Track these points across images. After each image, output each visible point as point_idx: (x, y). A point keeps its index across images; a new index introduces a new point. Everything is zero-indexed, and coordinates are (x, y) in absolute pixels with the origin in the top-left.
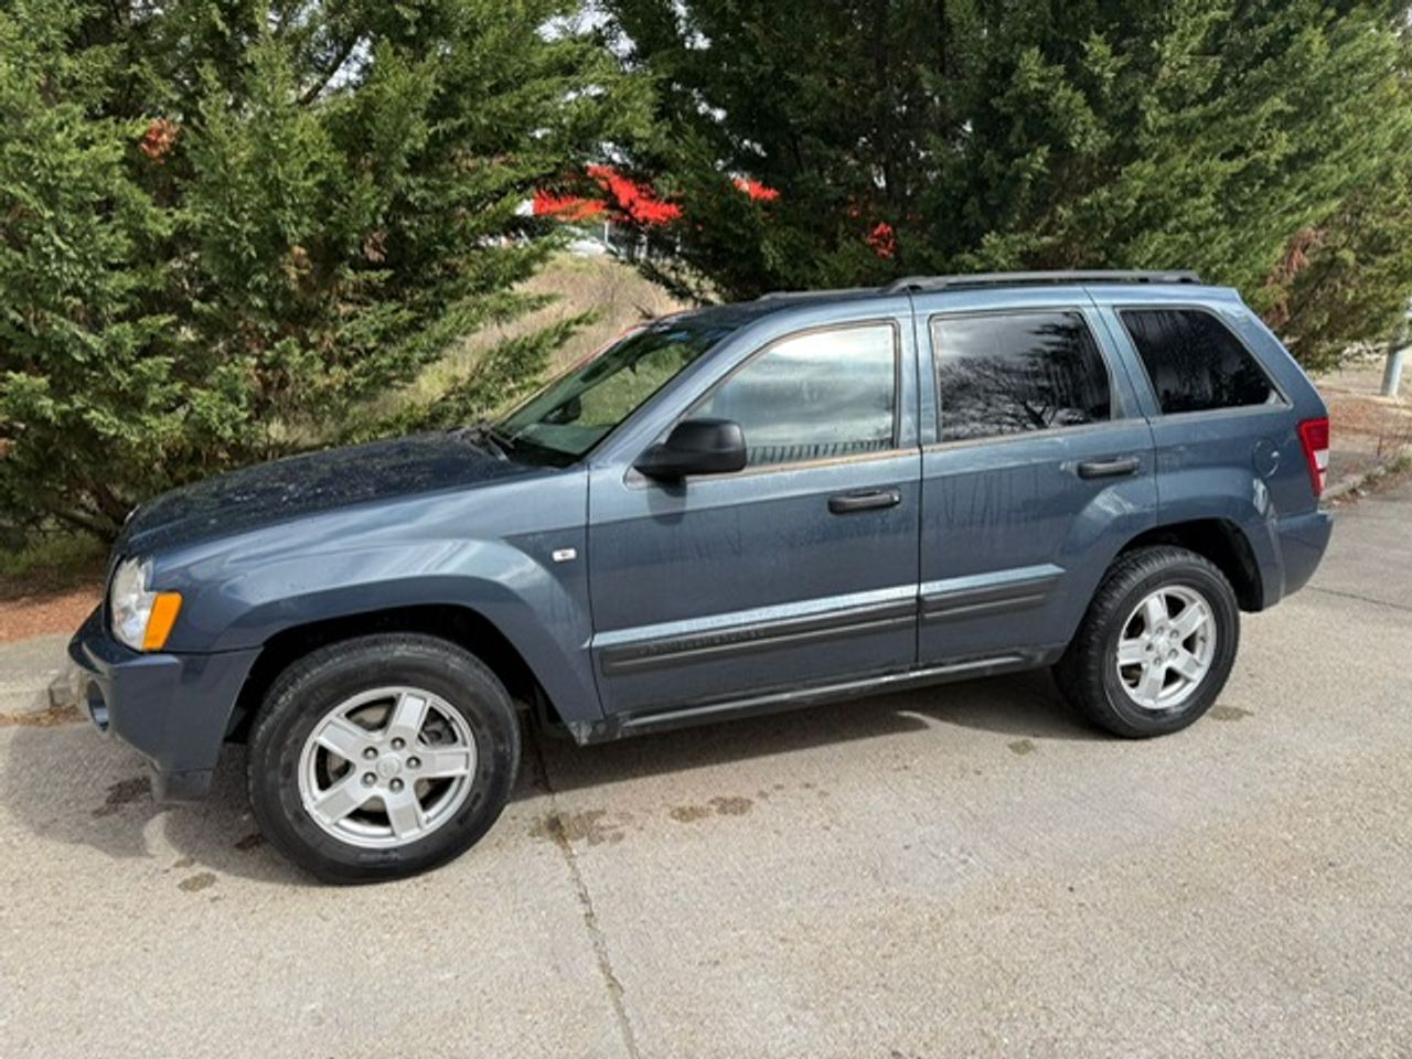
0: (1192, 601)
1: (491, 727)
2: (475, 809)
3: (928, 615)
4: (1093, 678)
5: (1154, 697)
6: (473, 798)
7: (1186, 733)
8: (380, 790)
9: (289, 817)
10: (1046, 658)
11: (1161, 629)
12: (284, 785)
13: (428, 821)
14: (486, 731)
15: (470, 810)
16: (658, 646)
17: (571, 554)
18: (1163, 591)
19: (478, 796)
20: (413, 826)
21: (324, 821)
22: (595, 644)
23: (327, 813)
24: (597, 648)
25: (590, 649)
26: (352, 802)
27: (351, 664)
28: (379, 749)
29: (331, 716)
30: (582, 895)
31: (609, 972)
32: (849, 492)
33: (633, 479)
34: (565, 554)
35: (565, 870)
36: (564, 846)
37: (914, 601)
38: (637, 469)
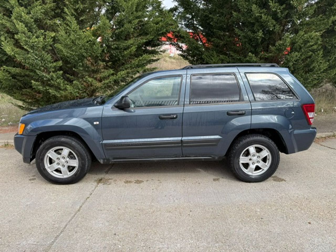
1: (81, 157)
3: (184, 144)
5: (252, 172)
8: (60, 167)
9: (42, 169)
10: (218, 158)
11: (254, 155)
13: (70, 174)
17: (98, 123)
18: (254, 146)
19: (78, 171)
20: (67, 175)
21: (49, 171)
22: (103, 142)
23: (50, 169)
24: (104, 143)
26: (55, 168)
27: (53, 141)
28: (60, 158)
30: (91, 193)
31: (80, 208)
32: (164, 114)
33: (113, 108)
34: (96, 123)
35: (93, 188)
36: (98, 184)
37: (180, 141)
38: (115, 106)
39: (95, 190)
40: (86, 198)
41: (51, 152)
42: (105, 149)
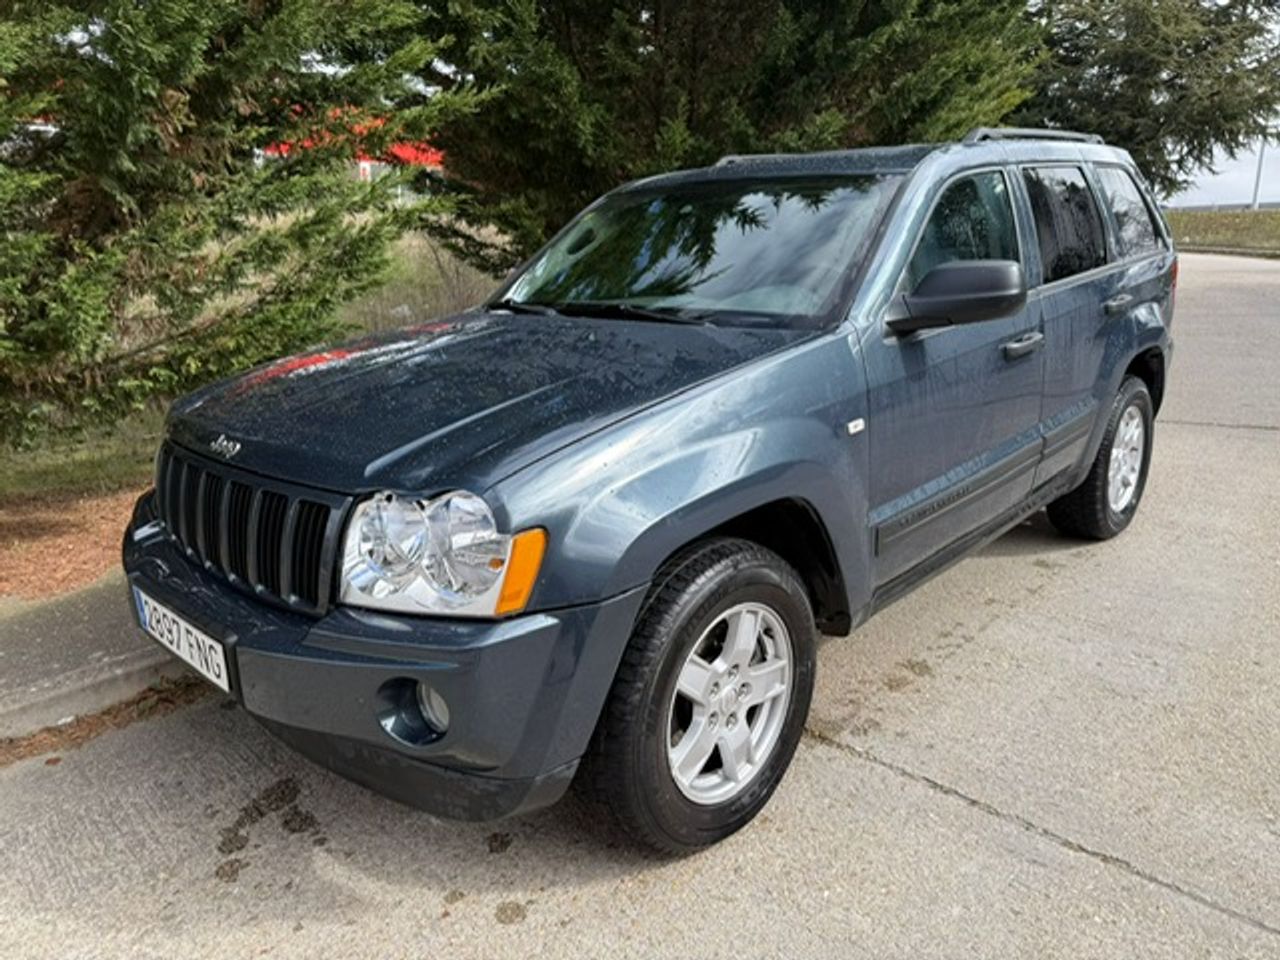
0: (1132, 417)
2: (794, 727)
4: (1099, 494)
8: (721, 732)
10: (1081, 479)
13: (755, 753)
14: (804, 637)
17: (861, 424)
18: (1127, 414)
20: (744, 763)
21: (685, 784)
22: (871, 521)
23: (684, 773)
25: (871, 527)
26: (704, 752)
28: (721, 683)
30: (935, 785)
31: (1083, 850)
32: (1011, 338)
33: (887, 335)
34: (856, 426)
35: (880, 768)
36: (839, 746)
37: (1040, 440)
38: (889, 323)
39: (909, 769)
40: (975, 809)
41: (692, 661)
42: (876, 553)
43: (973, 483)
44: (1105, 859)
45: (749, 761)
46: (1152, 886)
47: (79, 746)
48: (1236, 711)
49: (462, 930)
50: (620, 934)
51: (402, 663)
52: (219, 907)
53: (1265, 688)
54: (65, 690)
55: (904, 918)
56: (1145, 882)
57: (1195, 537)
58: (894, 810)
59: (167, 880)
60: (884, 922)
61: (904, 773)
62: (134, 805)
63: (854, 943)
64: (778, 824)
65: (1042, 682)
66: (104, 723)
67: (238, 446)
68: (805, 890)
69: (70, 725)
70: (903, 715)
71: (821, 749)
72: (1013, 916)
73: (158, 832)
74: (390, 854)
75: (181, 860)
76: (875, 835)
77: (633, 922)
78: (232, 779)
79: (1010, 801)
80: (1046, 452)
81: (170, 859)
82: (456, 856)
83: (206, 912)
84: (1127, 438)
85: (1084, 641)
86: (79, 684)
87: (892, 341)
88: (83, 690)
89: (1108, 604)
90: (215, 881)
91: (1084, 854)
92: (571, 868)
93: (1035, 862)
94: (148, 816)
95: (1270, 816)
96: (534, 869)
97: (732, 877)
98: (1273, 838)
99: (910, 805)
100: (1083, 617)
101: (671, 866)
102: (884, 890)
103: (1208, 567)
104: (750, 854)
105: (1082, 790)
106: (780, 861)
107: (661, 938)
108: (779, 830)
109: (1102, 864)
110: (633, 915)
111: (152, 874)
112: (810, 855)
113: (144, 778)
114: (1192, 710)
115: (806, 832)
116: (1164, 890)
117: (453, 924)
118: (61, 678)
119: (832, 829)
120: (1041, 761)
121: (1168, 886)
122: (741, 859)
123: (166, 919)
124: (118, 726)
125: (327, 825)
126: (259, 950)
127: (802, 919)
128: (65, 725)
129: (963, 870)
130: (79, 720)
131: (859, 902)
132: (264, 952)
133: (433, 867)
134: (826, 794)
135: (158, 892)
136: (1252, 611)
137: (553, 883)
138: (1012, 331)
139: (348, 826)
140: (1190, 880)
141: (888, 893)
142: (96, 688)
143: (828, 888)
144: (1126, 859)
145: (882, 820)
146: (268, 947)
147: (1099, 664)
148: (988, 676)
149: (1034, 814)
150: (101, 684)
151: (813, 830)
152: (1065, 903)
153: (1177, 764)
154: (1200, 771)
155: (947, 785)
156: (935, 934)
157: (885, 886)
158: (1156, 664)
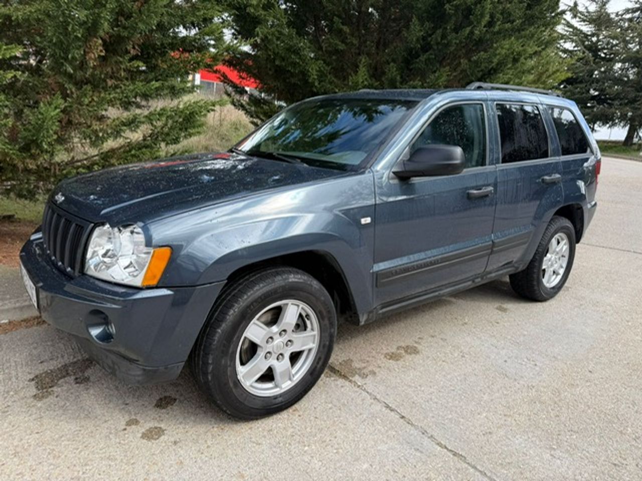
0: (563, 239)
2: (319, 366)
4: (535, 276)
5: (549, 282)
6: (317, 360)
7: (557, 297)
8: (272, 361)
10: (523, 267)
11: (554, 251)
12: (230, 366)
14: (326, 322)
15: (316, 367)
16: (400, 269)
17: (369, 220)
18: (557, 236)
19: (320, 359)
21: (246, 384)
22: (374, 270)
23: (248, 379)
24: (375, 272)
25: (373, 273)
26: (259, 371)
28: (274, 337)
29: (255, 320)
30: (387, 407)
31: (446, 448)
32: (473, 188)
33: (392, 179)
34: (366, 220)
35: (364, 394)
36: (350, 381)
37: (491, 242)
38: (394, 173)
39: (378, 397)
40: (402, 420)
41: (254, 323)
42: (376, 286)
43: (442, 259)
44: (455, 454)
45: (290, 379)
46: (472, 470)
47: (7, 333)
48: (566, 394)
49: (128, 437)
50: (199, 451)
51: (97, 303)
52: (29, 411)
53: (588, 384)
54: (6, 307)
55: (338, 465)
56: (469, 467)
57: (591, 306)
58: (361, 414)
59: (13, 395)
60: (327, 465)
61: (375, 398)
62: (15, 362)
63: (307, 473)
64: (301, 413)
65: (470, 366)
66: (21, 325)
67: (63, 198)
68: (297, 445)
69: (6, 324)
70: (390, 371)
71: (341, 381)
72: (392, 473)
73: (20, 374)
74: (115, 399)
75: (23, 388)
76: (345, 425)
77: (208, 447)
78: (63, 357)
79: (422, 418)
80: (495, 249)
81: (18, 387)
82: (143, 405)
83: (22, 412)
84: (557, 250)
85: (504, 348)
86: (13, 306)
87: (396, 181)
88: (15, 308)
89: (526, 333)
90: (32, 399)
91: (446, 450)
92: (193, 418)
93: (418, 450)
94: (18, 368)
95: (555, 447)
96: (175, 416)
97: (265, 433)
98: (550, 457)
99: (371, 413)
100: (509, 337)
101: (239, 424)
102: (335, 451)
103: (589, 321)
104: (280, 425)
105: (462, 420)
106: (292, 430)
107: (217, 456)
108: (299, 416)
109: (452, 456)
110: (209, 444)
111: (8, 392)
112: (308, 430)
113: (26, 350)
114: (542, 389)
115: (312, 418)
116: (477, 473)
117: (125, 434)
118: (7, 302)
119: (325, 419)
120: (448, 403)
121: (480, 472)
122: (274, 426)
123: (4, 412)
124: (27, 327)
125: (93, 383)
126: (36, 431)
127: (288, 458)
128: (3, 323)
129: (379, 448)
130: (10, 322)
131: (320, 455)
132: (37, 433)
133: (130, 408)
134: (331, 403)
135: (6, 400)
136: (602, 346)
137: (181, 423)
138: (474, 184)
139: (103, 384)
140: (494, 471)
141: (336, 453)
142: (21, 308)
143: (309, 446)
144: (466, 456)
145: (353, 418)
146: (40, 431)
147: (506, 361)
148: (444, 359)
149: (430, 427)
150: (24, 307)
151: (316, 418)
152: (422, 471)
153: (519, 414)
154: (529, 419)
155: (394, 407)
156: (349, 474)
157: (337, 449)
158: (536, 365)
